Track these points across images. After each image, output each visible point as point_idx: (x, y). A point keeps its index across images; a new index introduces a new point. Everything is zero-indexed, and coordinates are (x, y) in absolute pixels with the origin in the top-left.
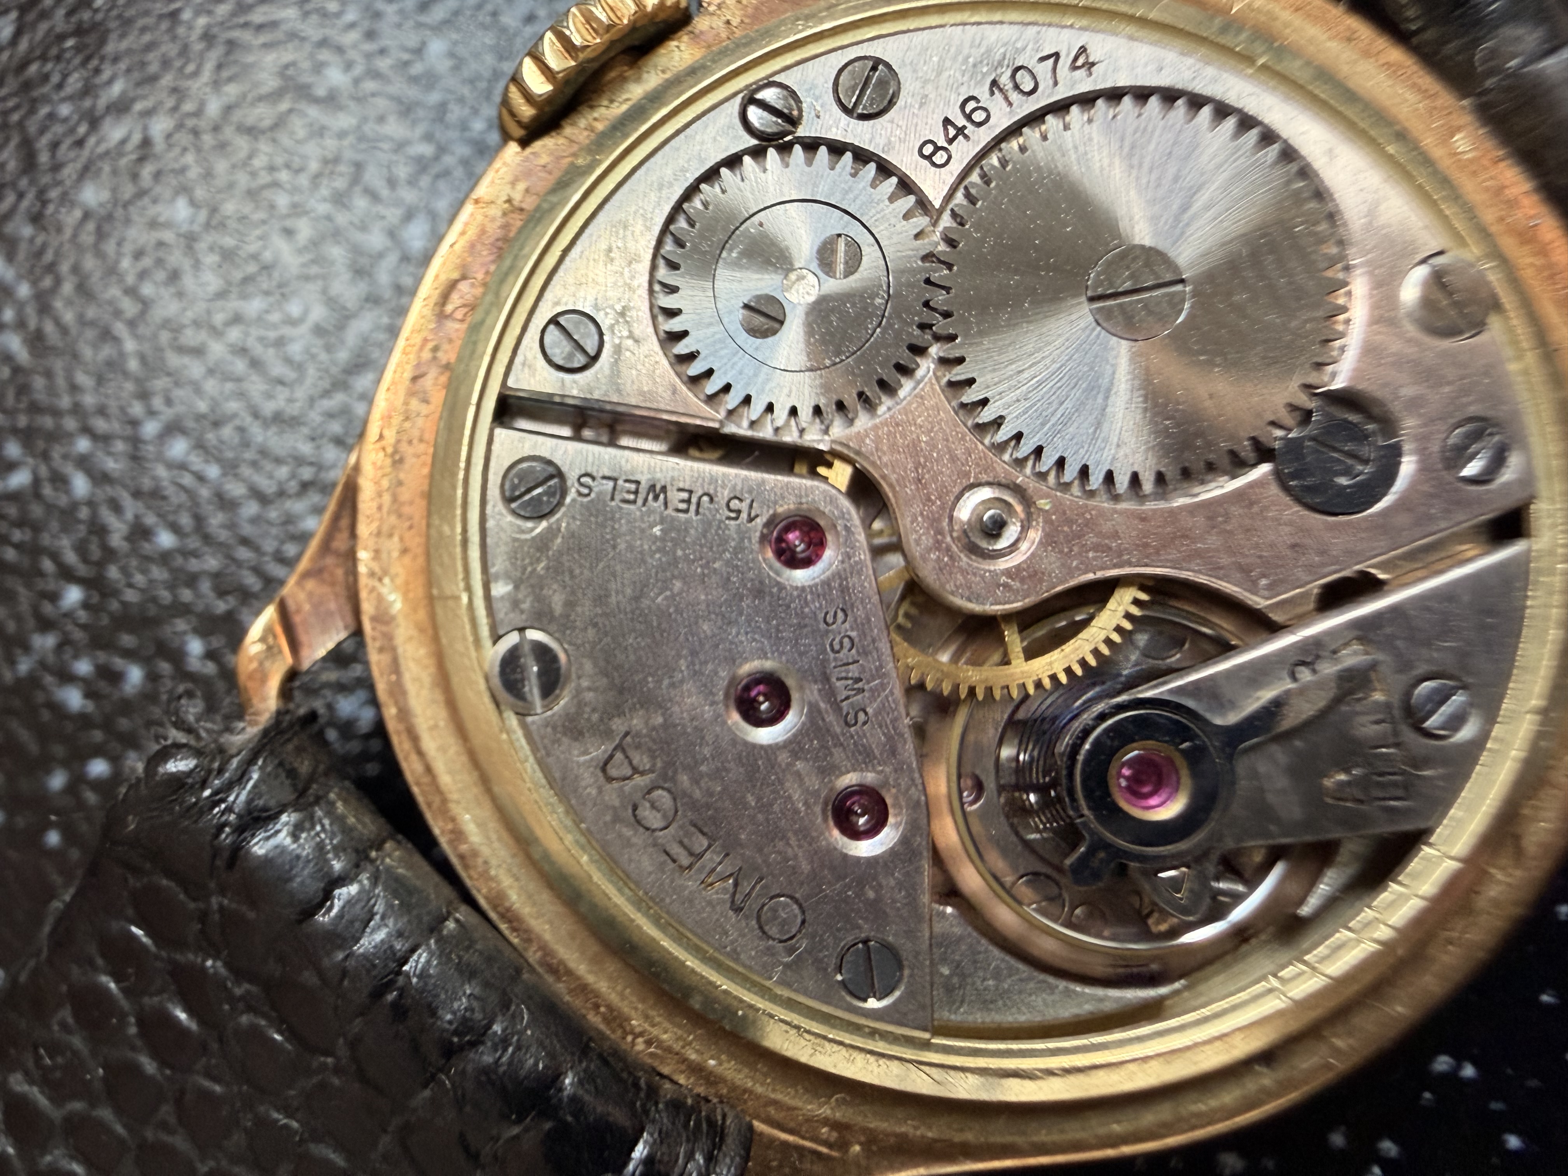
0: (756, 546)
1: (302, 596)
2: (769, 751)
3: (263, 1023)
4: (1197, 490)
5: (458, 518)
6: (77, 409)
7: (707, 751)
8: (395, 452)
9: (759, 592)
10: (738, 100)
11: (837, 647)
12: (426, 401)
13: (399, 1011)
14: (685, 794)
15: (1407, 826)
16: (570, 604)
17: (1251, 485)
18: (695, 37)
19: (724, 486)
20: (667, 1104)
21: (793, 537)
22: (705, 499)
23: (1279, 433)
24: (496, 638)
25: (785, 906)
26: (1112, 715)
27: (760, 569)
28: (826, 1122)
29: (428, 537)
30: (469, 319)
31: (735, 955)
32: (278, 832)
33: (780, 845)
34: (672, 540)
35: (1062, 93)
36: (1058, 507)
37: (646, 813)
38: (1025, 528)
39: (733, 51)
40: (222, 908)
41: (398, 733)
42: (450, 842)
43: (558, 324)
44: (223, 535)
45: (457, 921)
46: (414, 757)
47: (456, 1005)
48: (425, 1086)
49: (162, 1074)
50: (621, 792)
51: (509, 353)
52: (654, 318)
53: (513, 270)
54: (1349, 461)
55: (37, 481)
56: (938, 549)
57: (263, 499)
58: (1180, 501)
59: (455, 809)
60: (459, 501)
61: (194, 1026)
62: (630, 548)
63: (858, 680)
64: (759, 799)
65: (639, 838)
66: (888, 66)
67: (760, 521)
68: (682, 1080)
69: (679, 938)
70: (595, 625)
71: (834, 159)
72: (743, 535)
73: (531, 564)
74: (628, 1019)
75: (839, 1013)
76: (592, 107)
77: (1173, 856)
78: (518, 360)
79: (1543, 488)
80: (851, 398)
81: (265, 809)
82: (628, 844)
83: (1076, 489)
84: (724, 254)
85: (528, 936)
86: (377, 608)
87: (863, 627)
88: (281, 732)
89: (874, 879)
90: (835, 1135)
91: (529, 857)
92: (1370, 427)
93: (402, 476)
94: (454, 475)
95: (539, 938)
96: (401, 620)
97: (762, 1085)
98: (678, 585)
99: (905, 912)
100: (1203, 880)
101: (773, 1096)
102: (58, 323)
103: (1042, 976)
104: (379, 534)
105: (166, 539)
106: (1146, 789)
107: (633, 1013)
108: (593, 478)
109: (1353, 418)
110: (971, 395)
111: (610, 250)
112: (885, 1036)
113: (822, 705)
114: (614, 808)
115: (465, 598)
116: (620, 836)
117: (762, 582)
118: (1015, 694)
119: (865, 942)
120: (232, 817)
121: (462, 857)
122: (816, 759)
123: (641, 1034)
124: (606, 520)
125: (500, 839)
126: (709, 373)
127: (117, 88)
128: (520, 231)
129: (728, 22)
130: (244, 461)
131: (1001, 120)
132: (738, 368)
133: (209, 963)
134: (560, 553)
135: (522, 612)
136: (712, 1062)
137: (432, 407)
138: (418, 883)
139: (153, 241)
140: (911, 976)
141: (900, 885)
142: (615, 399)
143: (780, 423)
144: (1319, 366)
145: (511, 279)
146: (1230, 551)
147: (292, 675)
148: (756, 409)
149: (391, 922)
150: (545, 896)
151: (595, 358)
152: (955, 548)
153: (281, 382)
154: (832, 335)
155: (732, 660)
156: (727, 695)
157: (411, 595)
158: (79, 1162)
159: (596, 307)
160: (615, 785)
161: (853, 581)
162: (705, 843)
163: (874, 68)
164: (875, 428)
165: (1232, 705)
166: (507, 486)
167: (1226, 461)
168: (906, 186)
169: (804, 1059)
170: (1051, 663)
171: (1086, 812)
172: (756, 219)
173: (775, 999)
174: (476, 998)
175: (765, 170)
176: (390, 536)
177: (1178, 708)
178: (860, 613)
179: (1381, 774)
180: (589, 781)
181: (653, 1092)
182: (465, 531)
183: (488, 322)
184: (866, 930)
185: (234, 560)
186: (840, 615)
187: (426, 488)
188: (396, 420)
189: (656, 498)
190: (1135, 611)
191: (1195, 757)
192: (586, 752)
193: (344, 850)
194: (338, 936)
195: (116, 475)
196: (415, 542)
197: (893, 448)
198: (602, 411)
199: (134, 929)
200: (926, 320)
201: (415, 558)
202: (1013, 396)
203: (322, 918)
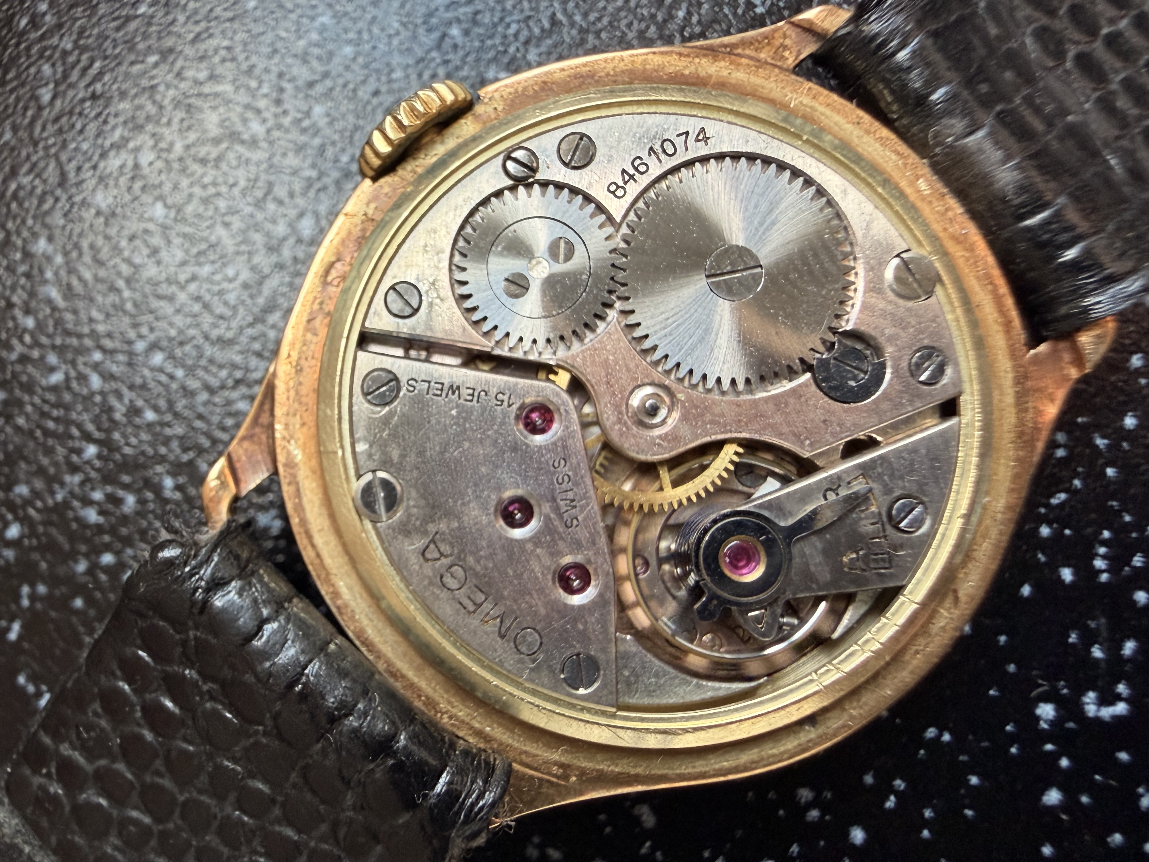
0: (513, 421)
1: (241, 452)
2: (521, 543)
3: (220, 707)
4: (770, 388)
5: (336, 405)
6: (94, 335)
7: (484, 543)
8: (298, 364)
9: (515, 448)
10: (501, 157)
11: (560, 481)
12: (315, 334)
13: (303, 696)
14: (471, 568)
15: (891, 584)
16: (403, 456)
17: (800, 386)
18: (477, 117)
19: (494, 387)
20: (461, 751)
21: (535, 416)
22: (483, 393)
23: (818, 356)
24: (359, 476)
25: (531, 634)
26: (721, 520)
27: (515, 435)
28: (556, 763)
29: (318, 417)
30: (341, 285)
31: (501, 663)
32: (230, 592)
33: (527, 598)
34: (463, 418)
35: (690, 155)
36: (689, 399)
37: (448, 580)
38: (670, 411)
39: (498, 128)
40: (196, 638)
41: (300, 533)
42: (332, 599)
43: (395, 289)
44: (186, 413)
45: (336, 644)
46: (309, 548)
47: (336, 693)
48: (318, 741)
49: (157, 741)
50: (434, 569)
51: (366, 307)
52: (452, 285)
53: (368, 257)
54: (856, 372)
55: (67, 379)
56: (620, 423)
57: (211, 391)
58: (760, 395)
59: (334, 579)
60: (336, 395)
61: (177, 711)
62: (438, 423)
63: (573, 501)
64: (515, 571)
65: (444, 594)
66: (589, 138)
67: (515, 407)
68: (471, 740)
69: (469, 654)
70: (418, 468)
71: (558, 190)
72: (505, 415)
73: (379, 432)
74: (438, 704)
75: (562, 697)
76: (415, 159)
77: (757, 603)
78: (372, 311)
79: (966, 387)
80: (567, 334)
81: (222, 578)
82: (437, 597)
83: (700, 388)
84: (493, 248)
85: (379, 655)
86: (287, 458)
87: (576, 469)
88: (231, 533)
89: (583, 617)
90: (561, 771)
91: (379, 607)
92: (868, 352)
93: (301, 379)
94: (334, 379)
95: (385, 655)
96: (301, 465)
97: (518, 741)
98: (466, 445)
99: (601, 637)
100: (774, 617)
101: (524, 748)
102: (80, 279)
103: (683, 676)
104: (288, 414)
105: (150, 416)
106: (741, 564)
107: (441, 701)
108: (416, 381)
109: (859, 346)
110: (638, 333)
111: (426, 246)
112: (589, 710)
113: (552, 516)
114: (430, 578)
115: (340, 453)
116: (433, 593)
117: (516, 443)
118: (666, 508)
119: (578, 655)
120: (203, 583)
121: (338, 608)
122: (548, 547)
123: (446, 713)
124: (423, 406)
125: (361, 597)
126: (485, 319)
127: (118, 133)
128: (373, 232)
129: (495, 109)
130: (199, 366)
131: (656, 171)
132: (502, 315)
133: (187, 672)
134: (397, 426)
135: (374, 461)
136: (488, 729)
137: (319, 338)
138: (313, 623)
139: (141, 229)
140: (604, 675)
141: (598, 621)
142: (429, 334)
143: (526, 349)
144: (838, 317)
145: (367, 262)
146: (788, 424)
147: (236, 499)
148: (513, 341)
149: (297, 645)
150: (388, 631)
151: (417, 310)
152: (629, 423)
153: (222, 317)
154: (557, 297)
155: (499, 488)
156: (496, 511)
157: (307, 451)
158: (103, 797)
159: (418, 279)
160: (430, 563)
161: (570, 442)
162: (483, 598)
163: (581, 139)
164: (583, 352)
165: (791, 514)
166: (365, 386)
167: (786, 370)
168: (600, 209)
169: (542, 725)
170: (687, 490)
171: (706, 577)
172: (512, 228)
173: (525, 690)
174: (348, 688)
175: (517, 199)
176: (295, 415)
177: (758, 516)
178: (574, 461)
179: (876, 554)
180: (414, 562)
181: (452, 746)
182: (340, 412)
183: (353, 288)
184: (578, 647)
185: (193, 428)
186: (562, 462)
187: (316, 386)
188: (298, 346)
189: (454, 393)
190: (736, 459)
191: (770, 546)
192: (413, 544)
193: (269, 602)
194: (266, 653)
195: (118, 375)
196: (310, 419)
197: (593, 362)
198: (422, 341)
199: (141, 653)
200: (612, 288)
201: (310, 428)
202: (663, 332)
203: (257, 643)
